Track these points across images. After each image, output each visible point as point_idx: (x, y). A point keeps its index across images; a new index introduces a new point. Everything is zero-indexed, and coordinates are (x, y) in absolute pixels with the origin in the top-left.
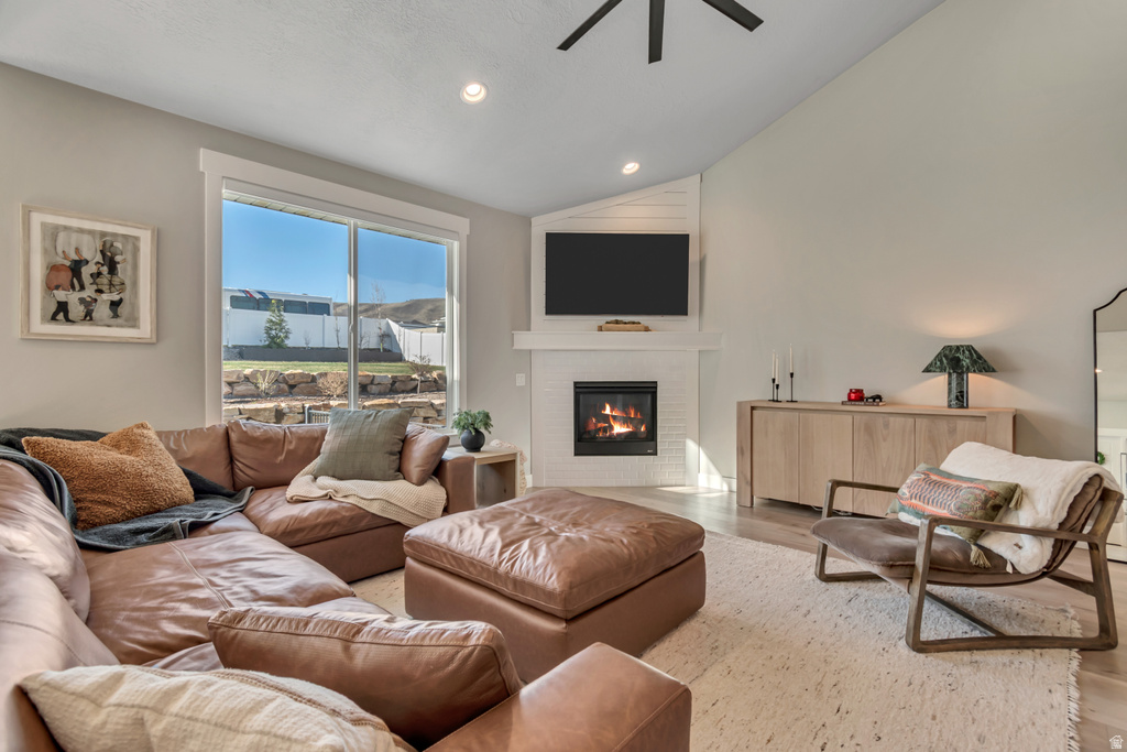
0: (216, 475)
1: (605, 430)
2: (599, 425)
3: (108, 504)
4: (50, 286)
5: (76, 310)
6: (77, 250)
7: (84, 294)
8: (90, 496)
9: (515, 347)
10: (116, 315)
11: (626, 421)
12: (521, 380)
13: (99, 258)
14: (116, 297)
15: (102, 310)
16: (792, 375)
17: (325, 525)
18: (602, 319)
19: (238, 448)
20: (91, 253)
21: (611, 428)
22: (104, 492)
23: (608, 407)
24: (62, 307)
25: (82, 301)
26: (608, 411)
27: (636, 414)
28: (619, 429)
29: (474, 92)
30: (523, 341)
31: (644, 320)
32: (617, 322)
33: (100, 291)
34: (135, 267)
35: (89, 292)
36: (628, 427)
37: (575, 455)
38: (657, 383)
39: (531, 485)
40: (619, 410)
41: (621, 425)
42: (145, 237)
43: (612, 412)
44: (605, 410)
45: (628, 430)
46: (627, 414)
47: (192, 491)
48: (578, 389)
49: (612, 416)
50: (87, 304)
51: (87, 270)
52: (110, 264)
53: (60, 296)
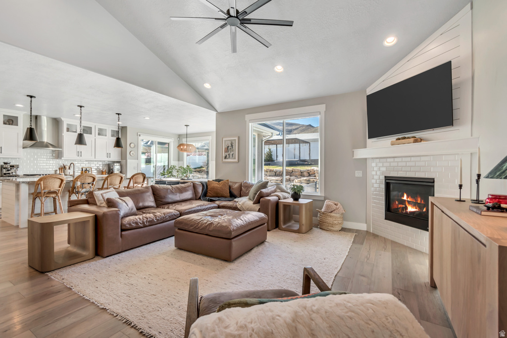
0: (236, 192)
1: (403, 209)
2: (400, 206)
3: (210, 193)
4: (225, 152)
6: (228, 144)
8: (210, 190)
9: (355, 157)
10: (233, 157)
11: (415, 204)
12: (359, 174)
15: (231, 156)
16: (478, 175)
18: (393, 138)
20: (230, 145)
21: (406, 208)
23: (405, 195)
24: (226, 156)
26: (405, 198)
27: (421, 201)
28: (411, 209)
29: (279, 69)
31: (418, 134)
32: (405, 138)
33: (231, 152)
35: (229, 152)
36: (416, 208)
37: (386, 219)
38: (434, 179)
39: (366, 230)
40: (412, 197)
41: (412, 207)
42: (237, 139)
43: (407, 198)
44: (403, 197)
45: (416, 210)
46: (416, 200)
47: (229, 195)
48: (388, 181)
49: (407, 201)
50: (229, 155)
51: (229, 148)
52: (232, 146)
53: (226, 154)
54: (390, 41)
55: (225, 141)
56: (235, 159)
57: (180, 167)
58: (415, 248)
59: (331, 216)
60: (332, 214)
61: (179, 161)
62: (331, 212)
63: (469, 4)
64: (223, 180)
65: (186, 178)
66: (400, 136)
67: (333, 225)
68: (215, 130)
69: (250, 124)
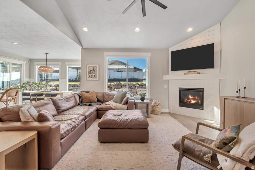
0: (101, 99)
1: (189, 102)
2: (188, 100)
3: (85, 100)
4: (89, 74)
5: (91, 77)
6: (91, 69)
7: (91, 74)
8: (84, 99)
9: (164, 79)
10: (94, 77)
12: (165, 87)
13: (93, 70)
14: (94, 75)
15: (93, 76)
16: (245, 88)
17: (105, 108)
18: (186, 71)
19: (105, 96)
20: (92, 69)
21: (191, 102)
22: (85, 99)
23: (190, 96)
24: (90, 76)
25: (91, 75)
26: (190, 97)
27: (197, 98)
28: (193, 102)
29: (137, 30)
30: (166, 78)
31: (198, 71)
32: (191, 72)
33: (93, 74)
34: (97, 70)
35: (92, 74)
36: (195, 101)
37: (179, 106)
38: (203, 89)
39: (168, 112)
40: (193, 96)
41: (193, 101)
42: (98, 66)
43: (191, 97)
44: (189, 96)
45: (195, 102)
46: (195, 98)
47: (97, 101)
48: (180, 90)
49: (191, 98)
50: (92, 76)
51: (92, 71)
52: (94, 70)
53: (89, 75)
54: (190, 30)
55: (89, 67)
56: (96, 78)
57: (33, 83)
58: (194, 117)
59: (158, 107)
60: (158, 106)
61: (30, 78)
62: (158, 105)
63: (220, 23)
64: (90, 92)
65: (47, 91)
66: (189, 71)
67: (159, 112)
68: (80, 59)
69: (107, 58)
